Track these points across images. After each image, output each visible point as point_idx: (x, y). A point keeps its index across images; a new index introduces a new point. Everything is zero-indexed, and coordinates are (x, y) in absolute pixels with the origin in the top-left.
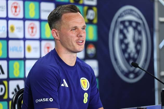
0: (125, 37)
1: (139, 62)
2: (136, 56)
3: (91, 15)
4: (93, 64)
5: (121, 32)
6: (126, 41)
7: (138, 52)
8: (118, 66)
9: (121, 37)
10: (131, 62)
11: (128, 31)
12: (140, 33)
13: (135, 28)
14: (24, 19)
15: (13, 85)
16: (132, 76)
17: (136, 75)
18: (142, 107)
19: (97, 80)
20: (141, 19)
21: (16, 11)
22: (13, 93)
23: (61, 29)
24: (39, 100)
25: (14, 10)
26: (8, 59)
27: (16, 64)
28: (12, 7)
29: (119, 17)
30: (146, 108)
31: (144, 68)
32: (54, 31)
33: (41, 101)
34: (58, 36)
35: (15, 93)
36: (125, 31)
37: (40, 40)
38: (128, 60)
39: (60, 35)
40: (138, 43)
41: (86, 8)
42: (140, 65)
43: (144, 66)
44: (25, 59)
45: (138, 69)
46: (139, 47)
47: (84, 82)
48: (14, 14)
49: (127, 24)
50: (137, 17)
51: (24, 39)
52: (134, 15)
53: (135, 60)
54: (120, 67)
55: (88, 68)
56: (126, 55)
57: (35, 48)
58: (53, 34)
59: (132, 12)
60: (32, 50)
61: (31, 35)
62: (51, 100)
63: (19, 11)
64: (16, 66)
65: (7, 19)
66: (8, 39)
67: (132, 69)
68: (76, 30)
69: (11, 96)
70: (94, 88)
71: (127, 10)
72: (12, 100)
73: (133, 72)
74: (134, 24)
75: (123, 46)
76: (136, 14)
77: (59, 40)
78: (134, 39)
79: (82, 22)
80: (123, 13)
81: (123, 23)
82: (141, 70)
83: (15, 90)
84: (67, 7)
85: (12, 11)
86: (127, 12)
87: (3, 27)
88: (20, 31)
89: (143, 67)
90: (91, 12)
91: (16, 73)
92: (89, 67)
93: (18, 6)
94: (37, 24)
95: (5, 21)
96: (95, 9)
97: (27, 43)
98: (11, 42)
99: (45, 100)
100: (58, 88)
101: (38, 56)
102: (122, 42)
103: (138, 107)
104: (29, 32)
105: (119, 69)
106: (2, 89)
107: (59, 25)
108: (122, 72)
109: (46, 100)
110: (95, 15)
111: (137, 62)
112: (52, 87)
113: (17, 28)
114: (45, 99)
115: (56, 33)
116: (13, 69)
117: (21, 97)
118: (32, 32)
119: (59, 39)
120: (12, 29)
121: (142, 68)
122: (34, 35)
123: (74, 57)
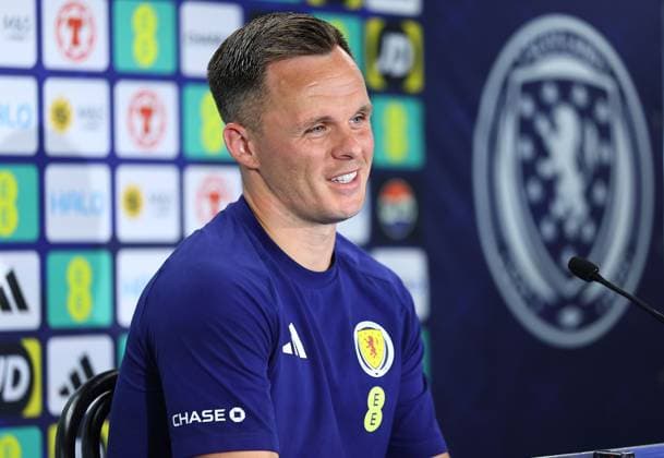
0: (542, 151)
1: (603, 257)
2: (589, 231)
3: (398, 55)
4: (408, 267)
5: (526, 128)
6: (546, 169)
7: (598, 213)
8: (511, 276)
9: (527, 149)
10: (568, 257)
11: (554, 126)
12: (605, 133)
13: (585, 114)
14: (112, 76)
15: (64, 357)
16: (570, 317)
17: (591, 313)
18: (614, 451)
19: (424, 337)
20: (612, 74)
21: (76, 42)
22: (64, 392)
23: (265, 128)
24: (186, 418)
25: (67, 34)
26: (43, 247)
27: (78, 266)
28: (59, 22)
29: (516, 64)
30: (633, 455)
31: (622, 284)
32: (234, 133)
33: (192, 419)
34: (254, 153)
35: (72, 391)
36: (542, 125)
37: (181, 162)
38: (554, 248)
39: (258, 149)
40: (600, 175)
41: (374, 27)
42: (606, 272)
43: (622, 275)
44: (114, 246)
45: (596, 288)
46: (600, 193)
47: (371, 342)
48: (68, 55)
49: (550, 93)
50: (595, 66)
51: (113, 161)
52: (579, 57)
53: (583, 247)
54: (519, 280)
55: (387, 282)
56: (548, 229)
57: (159, 199)
58: (231, 144)
59: (571, 44)
60: (147, 208)
61: (140, 143)
62: (238, 415)
63: (91, 41)
64: (79, 273)
65: (40, 73)
66: (41, 160)
67: (572, 286)
68: (329, 129)
69: (57, 405)
70: (413, 369)
71: (549, 35)
72: (59, 419)
73: (575, 301)
74: (580, 96)
75: (535, 191)
76: (588, 52)
77: (257, 170)
78: (580, 161)
79: (353, 94)
80: (535, 49)
81: (533, 89)
82: (612, 293)
83: (75, 378)
84: (286, 33)
85: (60, 42)
86: (551, 42)
87: (21, 109)
88: (92, 127)
89: (617, 277)
90: (395, 43)
91: (79, 306)
92: (390, 279)
93: (85, 16)
94: (166, 93)
95: (29, 85)
96: (414, 30)
97: (126, 175)
98: (54, 174)
99: (211, 416)
100: (271, 358)
101: (169, 232)
102: (527, 170)
103: (599, 449)
104: (131, 129)
105: (518, 289)
106: (17, 375)
107: (255, 108)
108: (531, 299)
109: (217, 415)
110: (412, 54)
111: (592, 259)
112: (241, 359)
113: (83, 113)
114: (213, 413)
115: (243, 138)
116: (65, 288)
117: (101, 407)
118: (147, 129)
119: (256, 166)
120: (62, 116)
121: (616, 285)
122: (153, 144)
123: (324, 237)
